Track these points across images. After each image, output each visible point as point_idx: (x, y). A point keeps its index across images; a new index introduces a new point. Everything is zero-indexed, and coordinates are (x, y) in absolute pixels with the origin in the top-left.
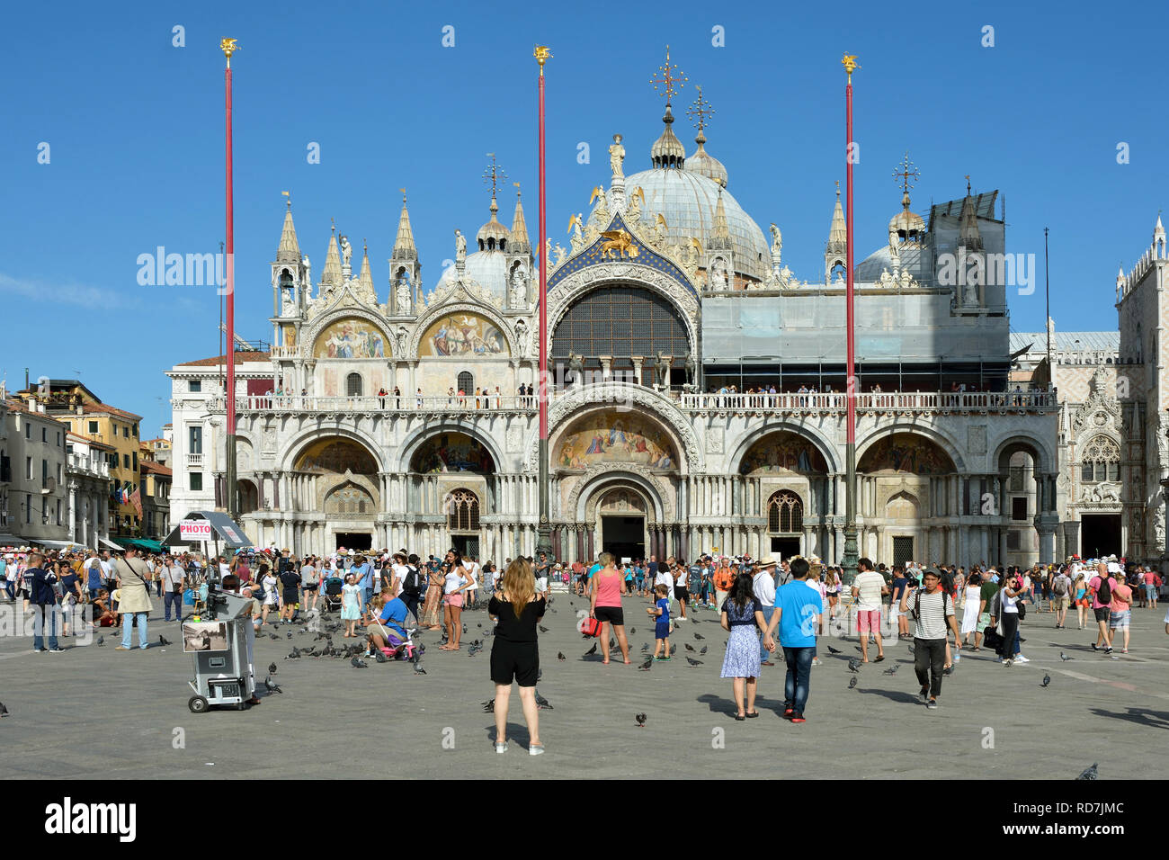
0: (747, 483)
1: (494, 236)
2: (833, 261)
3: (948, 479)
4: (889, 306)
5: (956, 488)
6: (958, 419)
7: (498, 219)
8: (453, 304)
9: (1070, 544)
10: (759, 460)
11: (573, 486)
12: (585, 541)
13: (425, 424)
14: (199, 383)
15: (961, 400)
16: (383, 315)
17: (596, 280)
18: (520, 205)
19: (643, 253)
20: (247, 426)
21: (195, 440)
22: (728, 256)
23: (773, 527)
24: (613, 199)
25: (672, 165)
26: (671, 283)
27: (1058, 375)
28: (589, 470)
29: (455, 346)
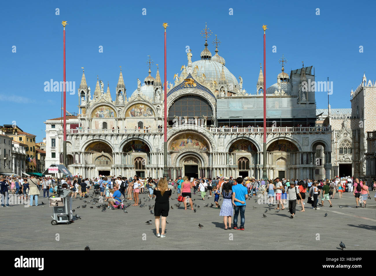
0: (231, 155)
1: (150, 80)
2: (259, 88)
3: (296, 153)
4: (277, 101)
5: (299, 156)
6: (300, 135)
7: (151, 75)
8: (137, 101)
9: (335, 173)
10: (235, 148)
11: (175, 156)
12: (179, 173)
13: (127, 138)
14: (55, 125)
15: (300, 130)
16: (114, 105)
17: (182, 94)
18: (158, 71)
19: (198, 85)
20: (70, 138)
21: (53, 143)
22: (225, 86)
23: (240, 168)
24: (188, 69)
25: (208, 59)
26: (207, 94)
27: (332, 122)
28: (180, 151)
29: (137, 114)
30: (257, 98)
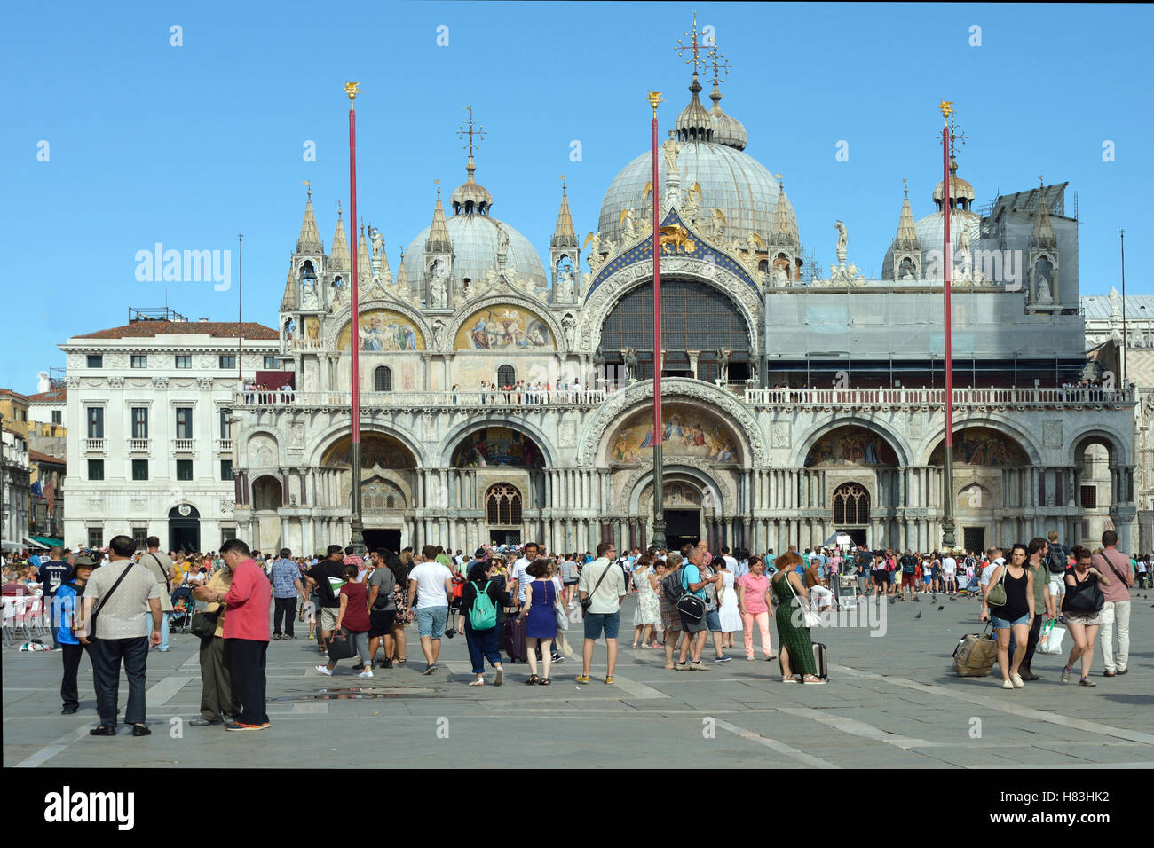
0: (811, 476)
2: (902, 258)
3: (1022, 471)
4: (961, 304)
5: (1031, 481)
6: (1033, 414)
8: (495, 297)
9: (1144, 535)
10: (823, 453)
11: (626, 480)
12: (638, 534)
13: (469, 420)
15: (1036, 396)
16: (416, 308)
17: (648, 275)
19: (700, 248)
20: (271, 421)
23: (838, 519)
24: (667, 194)
26: (730, 278)
27: (1128, 357)
28: (643, 464)
29: (494, 339)
30: (894, 292)
